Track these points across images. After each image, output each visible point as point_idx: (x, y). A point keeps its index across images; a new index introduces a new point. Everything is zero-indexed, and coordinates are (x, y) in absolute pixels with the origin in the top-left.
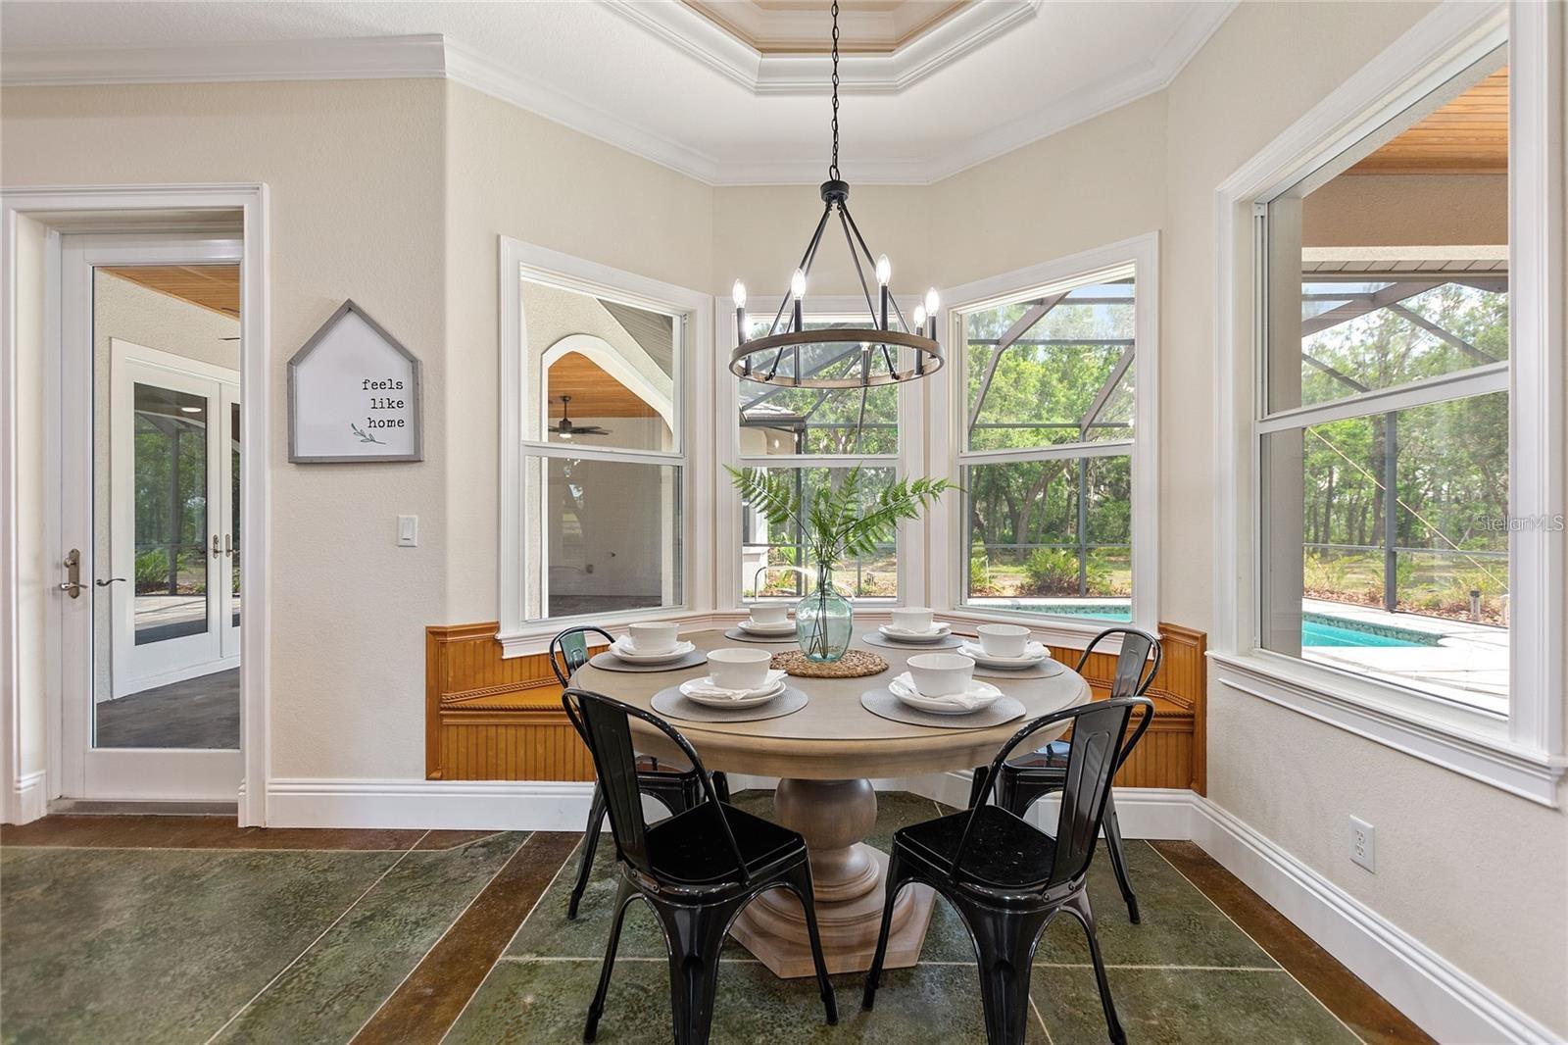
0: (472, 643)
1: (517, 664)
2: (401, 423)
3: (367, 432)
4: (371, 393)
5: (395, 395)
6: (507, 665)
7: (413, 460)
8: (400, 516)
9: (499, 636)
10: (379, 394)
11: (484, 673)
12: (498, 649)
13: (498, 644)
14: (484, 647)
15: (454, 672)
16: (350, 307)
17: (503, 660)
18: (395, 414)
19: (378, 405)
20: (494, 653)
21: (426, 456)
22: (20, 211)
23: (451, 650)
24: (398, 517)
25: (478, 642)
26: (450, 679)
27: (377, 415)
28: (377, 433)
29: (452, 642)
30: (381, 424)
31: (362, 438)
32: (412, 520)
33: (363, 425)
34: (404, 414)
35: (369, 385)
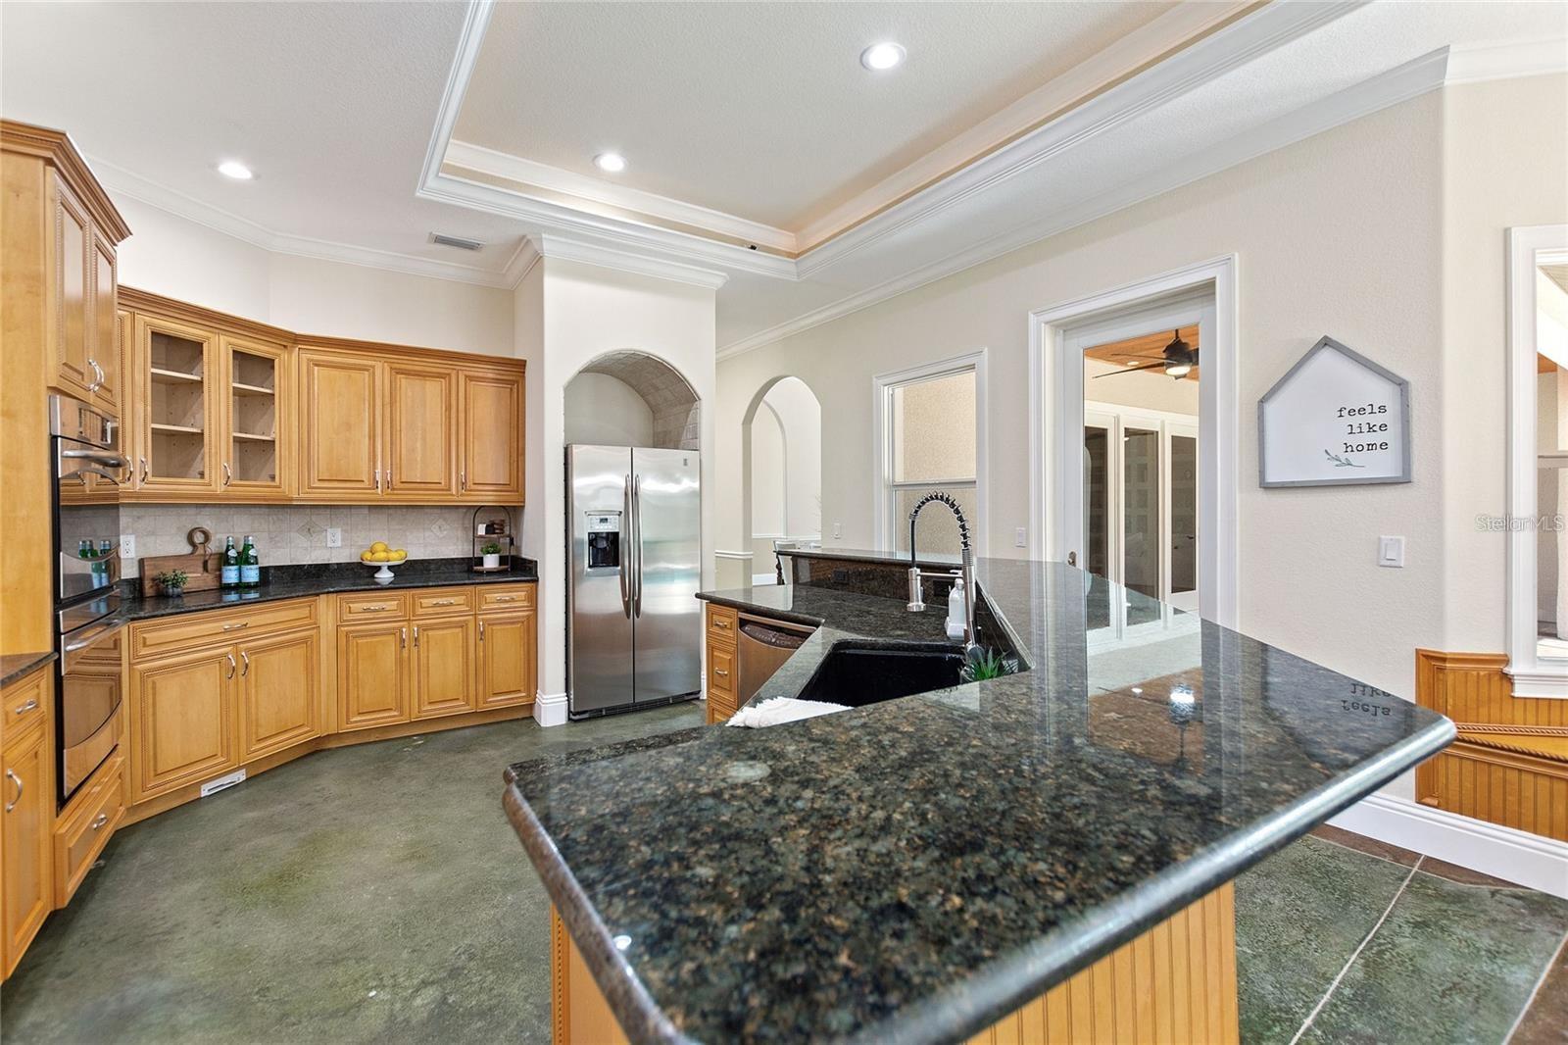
0: (1475, 673)
1: (1531, 707)
2: (1384, 445)
3: (1343, 457)
4: (1347, 419)
5: (1377, 419)
6: (1519, 705)
7: (1403, 480)
8: (1383, 537)
9: (1512, 670)
10: (1356, 420)
11: (1489, 708)
12: (1506, 684)
13: (1508, 679)
14: (1489, 680)
15: (1454, 700)
16: (1326, 342)
17: (1513, 697)
18: (1378, 438)
19: (1356, 430)
20: (1501, 689)
21: (1415, 476)
22: (1046, 323)
23: (1450, 678)
24: (1380, 539)
25: (1482, 673)
26: (1449, 708)
27: (1354, 441)
28: (1353, 457)
29: (1453, 670)
30: (1360, 448)
31: (1338, 463)
32: (1399, 541)
33: (1340, 451)
34: (1391, 436)
35: (1344, 413)
